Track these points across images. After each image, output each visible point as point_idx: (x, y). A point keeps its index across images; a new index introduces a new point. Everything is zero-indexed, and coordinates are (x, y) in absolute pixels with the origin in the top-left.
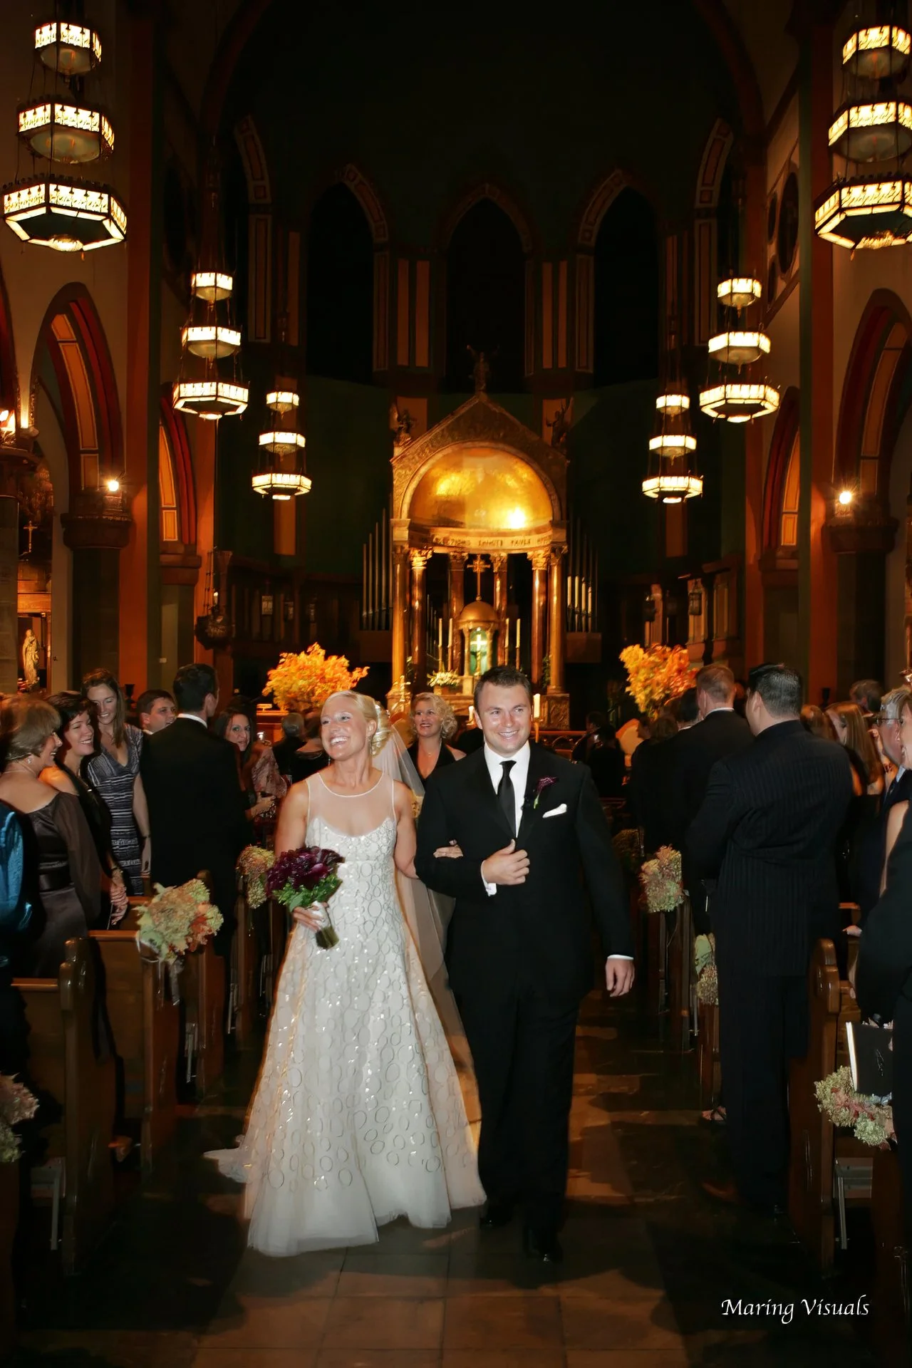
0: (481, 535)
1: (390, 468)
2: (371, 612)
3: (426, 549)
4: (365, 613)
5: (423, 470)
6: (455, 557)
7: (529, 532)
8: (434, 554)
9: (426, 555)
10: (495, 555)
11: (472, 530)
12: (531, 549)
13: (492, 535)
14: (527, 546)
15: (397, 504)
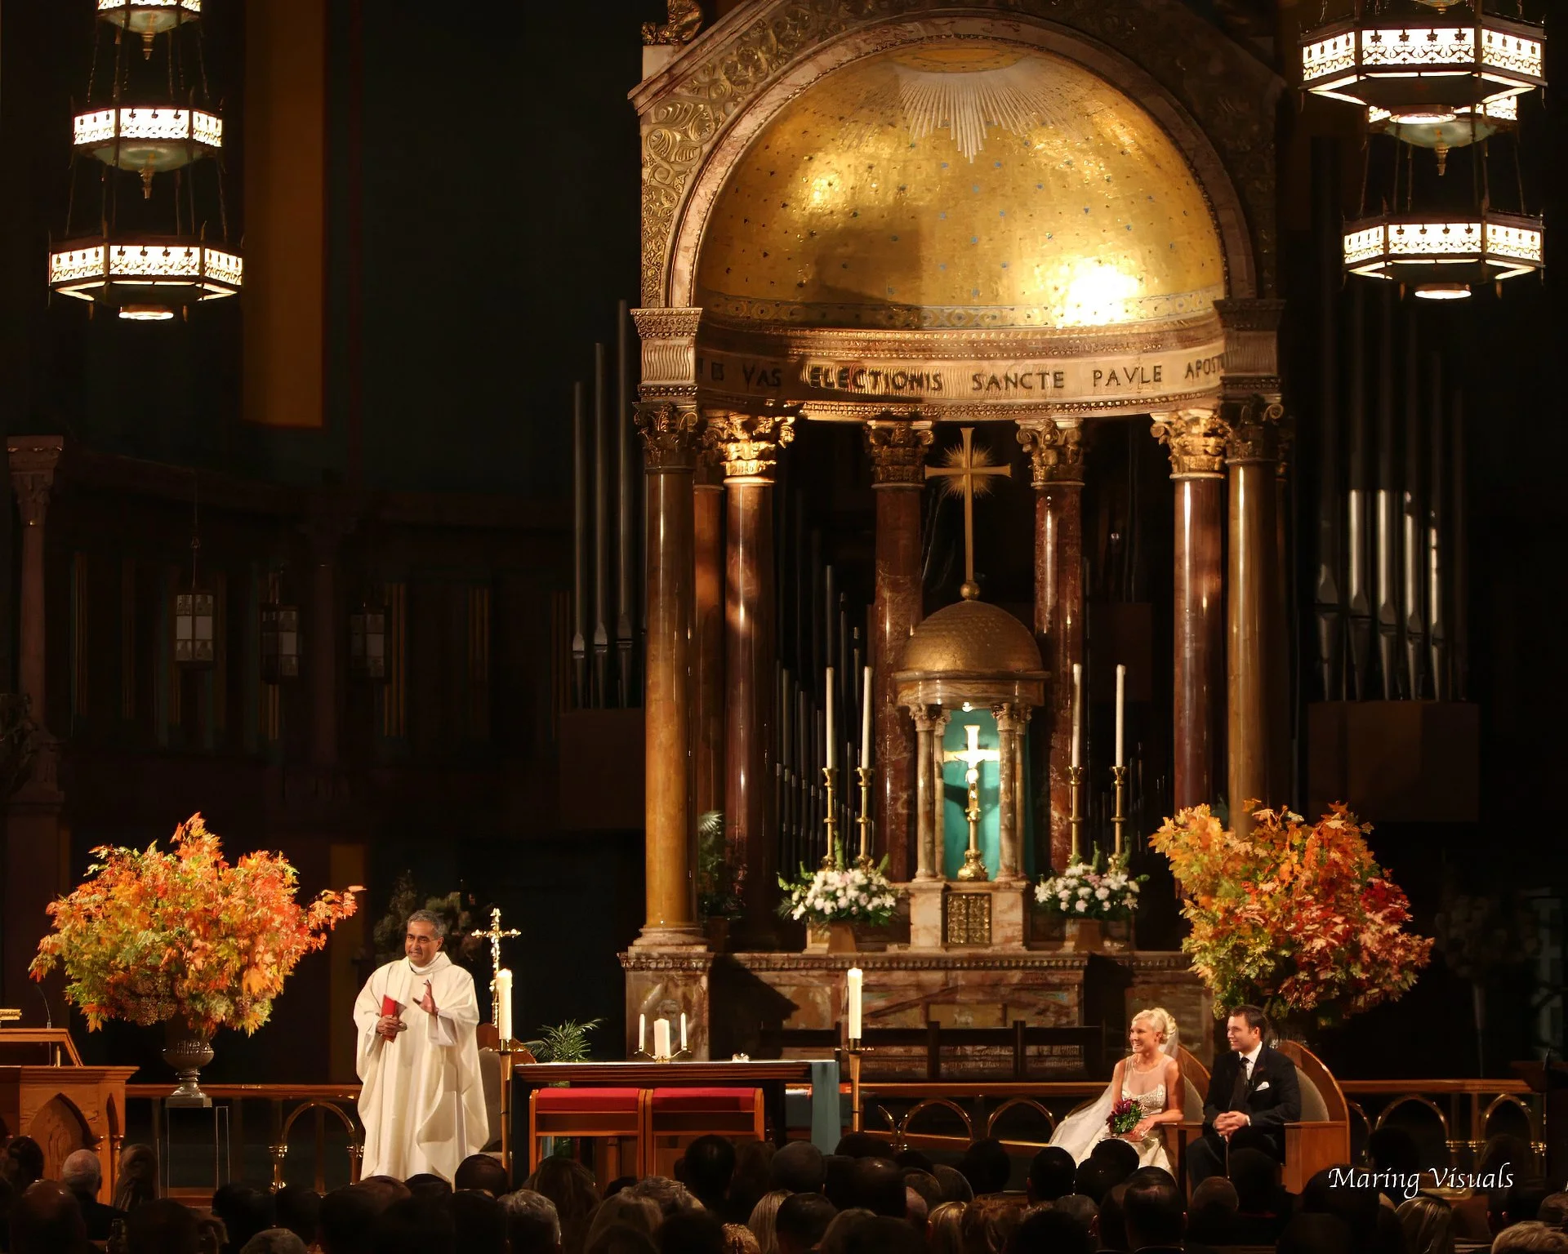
0: (979, 351)
1: (633, 121)
2: (601, 638)
3: (778, 411)
4: (579, 646)
5: (748, 127)
6: (884, 436)
7: (1155, 341)
8: (802, 425)
9: (774, 436)
10: (1028, 423)
11: (945, 336)
12: (1165, 401)
13: (1022, 349)
14: (1149, 391)
15: (653, 251)
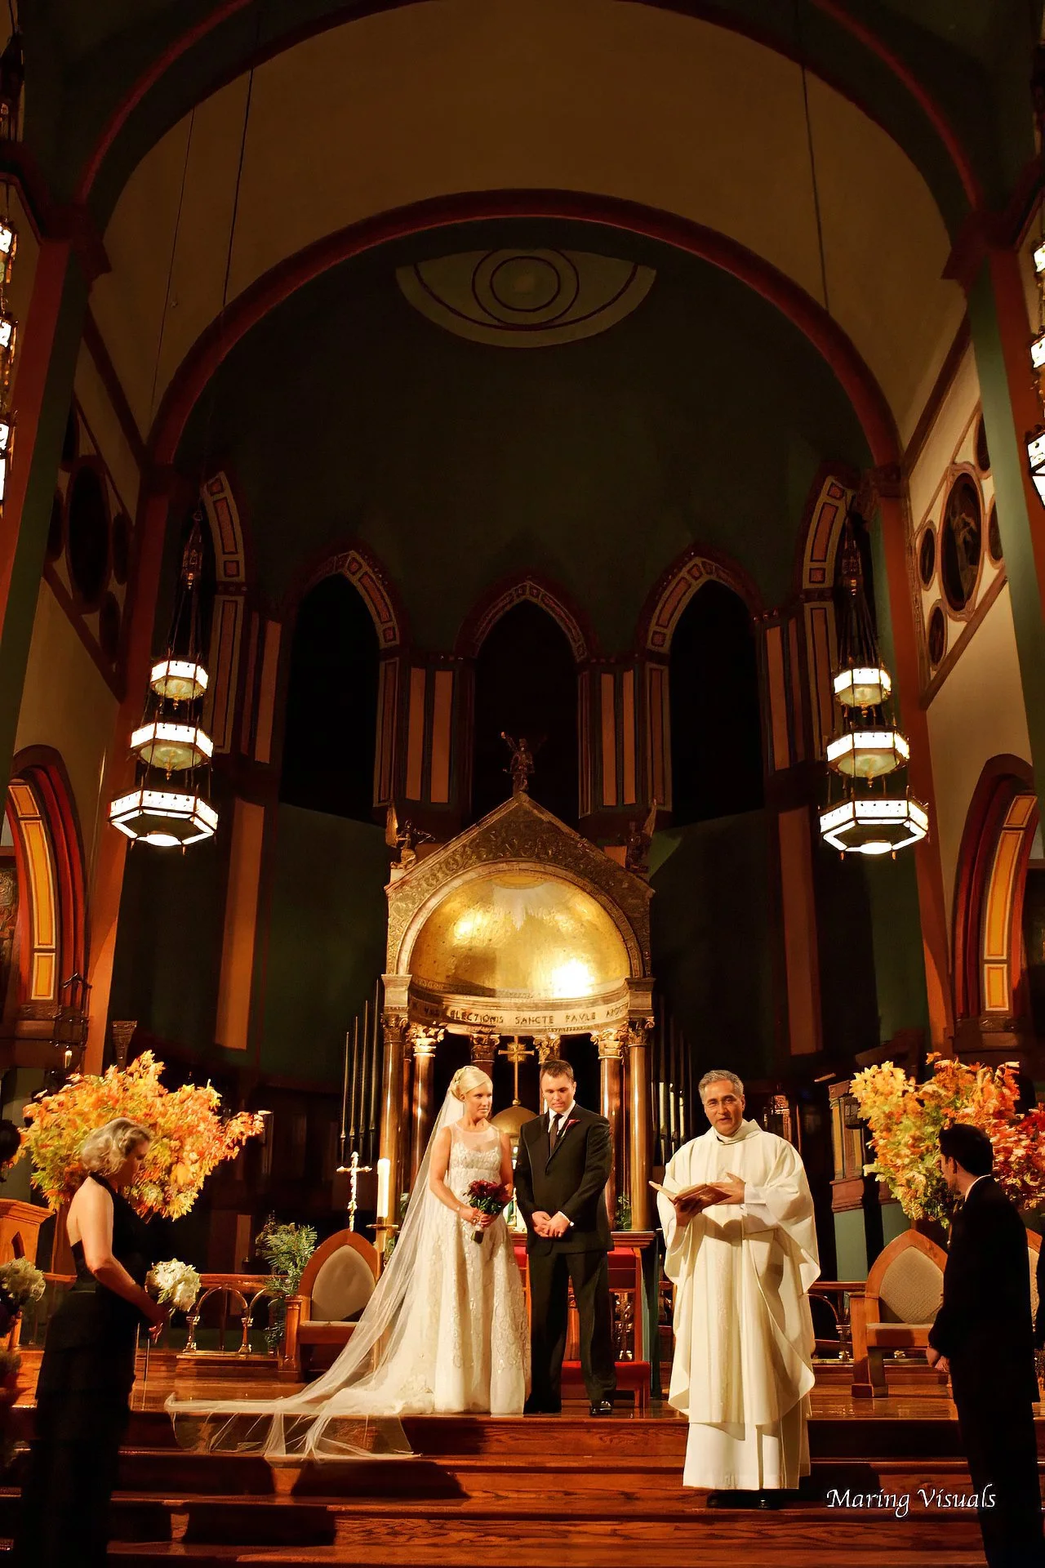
0: (519, 1008)
1: (384, 899)
2: (352, 1133)
3: (436, 1026)
4: (343, 1136)
5: (433, 903)
6: (480, 1040)
7: (594, 1003)
8: (446, 1033)
9: (436, 1036)
10: (537, 1037)
11: (504, 1001)
12: (597, 1027)
13: (536, 1007)
14: (590, 1023)
15: (391, 952)
